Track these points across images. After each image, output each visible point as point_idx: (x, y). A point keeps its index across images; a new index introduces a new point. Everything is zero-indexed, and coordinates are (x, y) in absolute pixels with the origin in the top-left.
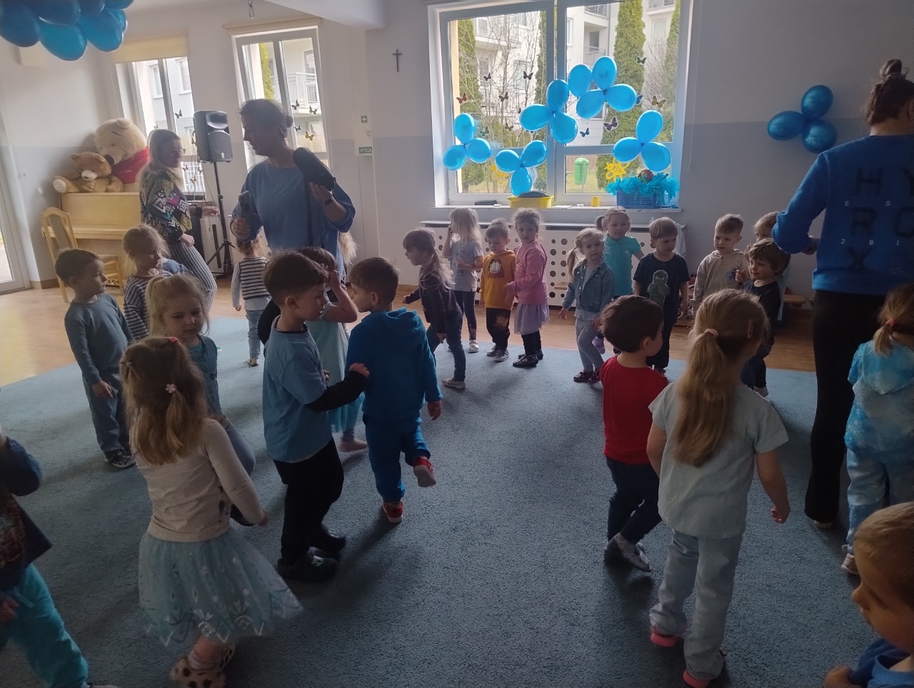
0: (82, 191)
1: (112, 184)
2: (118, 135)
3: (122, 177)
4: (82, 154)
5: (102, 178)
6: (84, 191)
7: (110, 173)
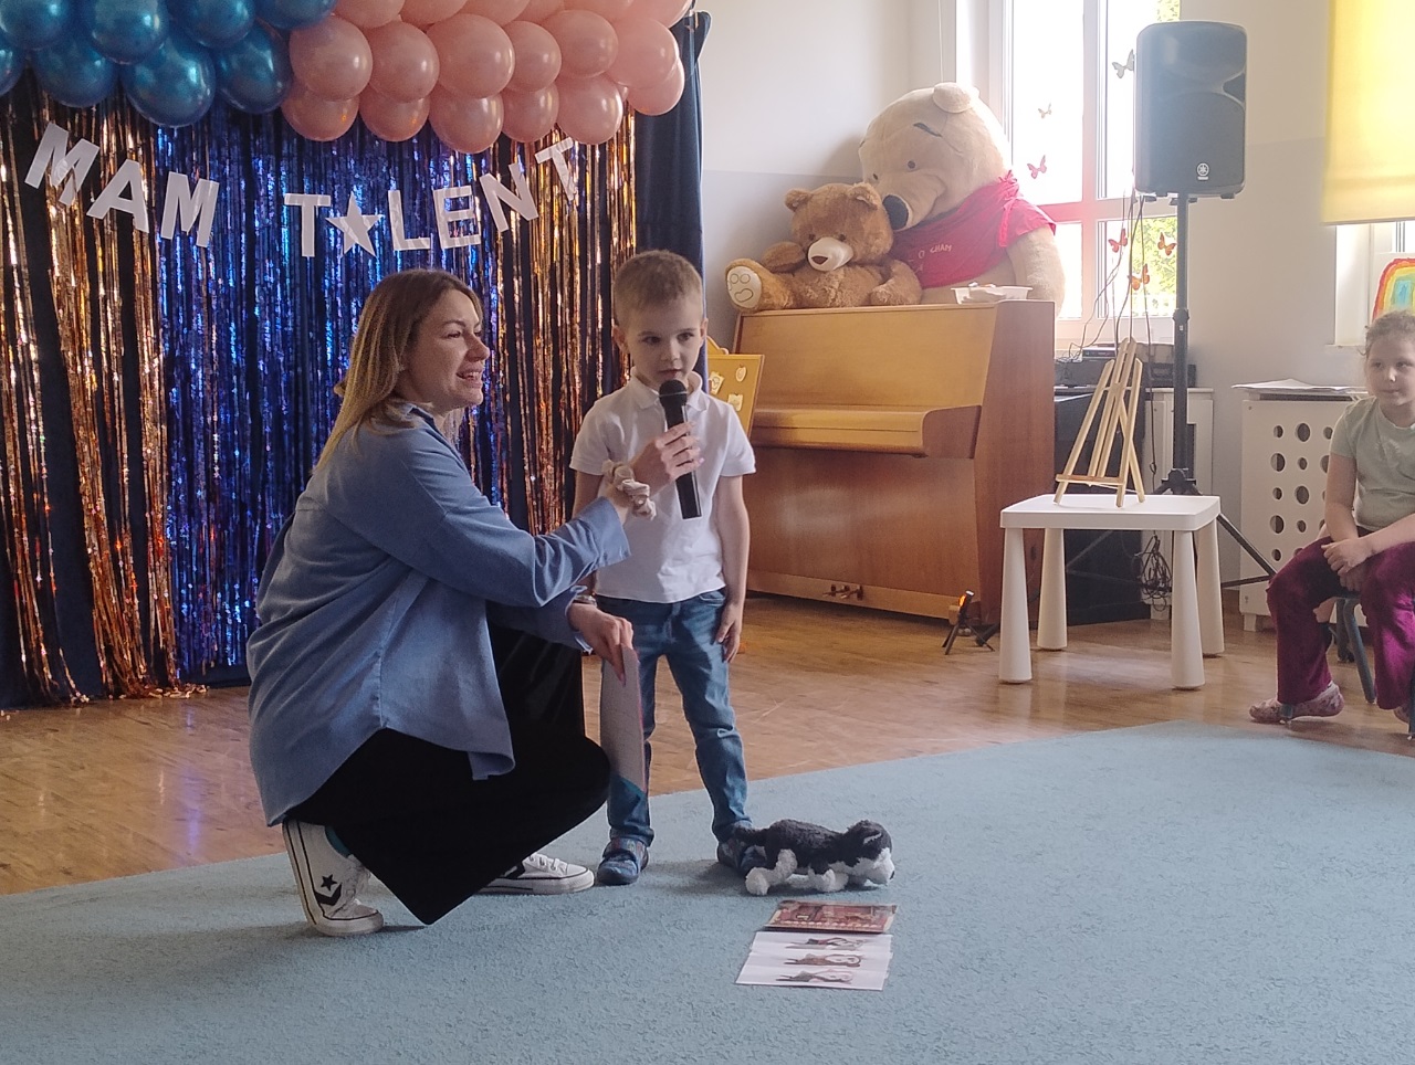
1: (890, 281)
2: (933, 133)
3: (921, 268)
4: (818, 190)
5: (862, 264)
6: (806, 304)
7: (888, 248)
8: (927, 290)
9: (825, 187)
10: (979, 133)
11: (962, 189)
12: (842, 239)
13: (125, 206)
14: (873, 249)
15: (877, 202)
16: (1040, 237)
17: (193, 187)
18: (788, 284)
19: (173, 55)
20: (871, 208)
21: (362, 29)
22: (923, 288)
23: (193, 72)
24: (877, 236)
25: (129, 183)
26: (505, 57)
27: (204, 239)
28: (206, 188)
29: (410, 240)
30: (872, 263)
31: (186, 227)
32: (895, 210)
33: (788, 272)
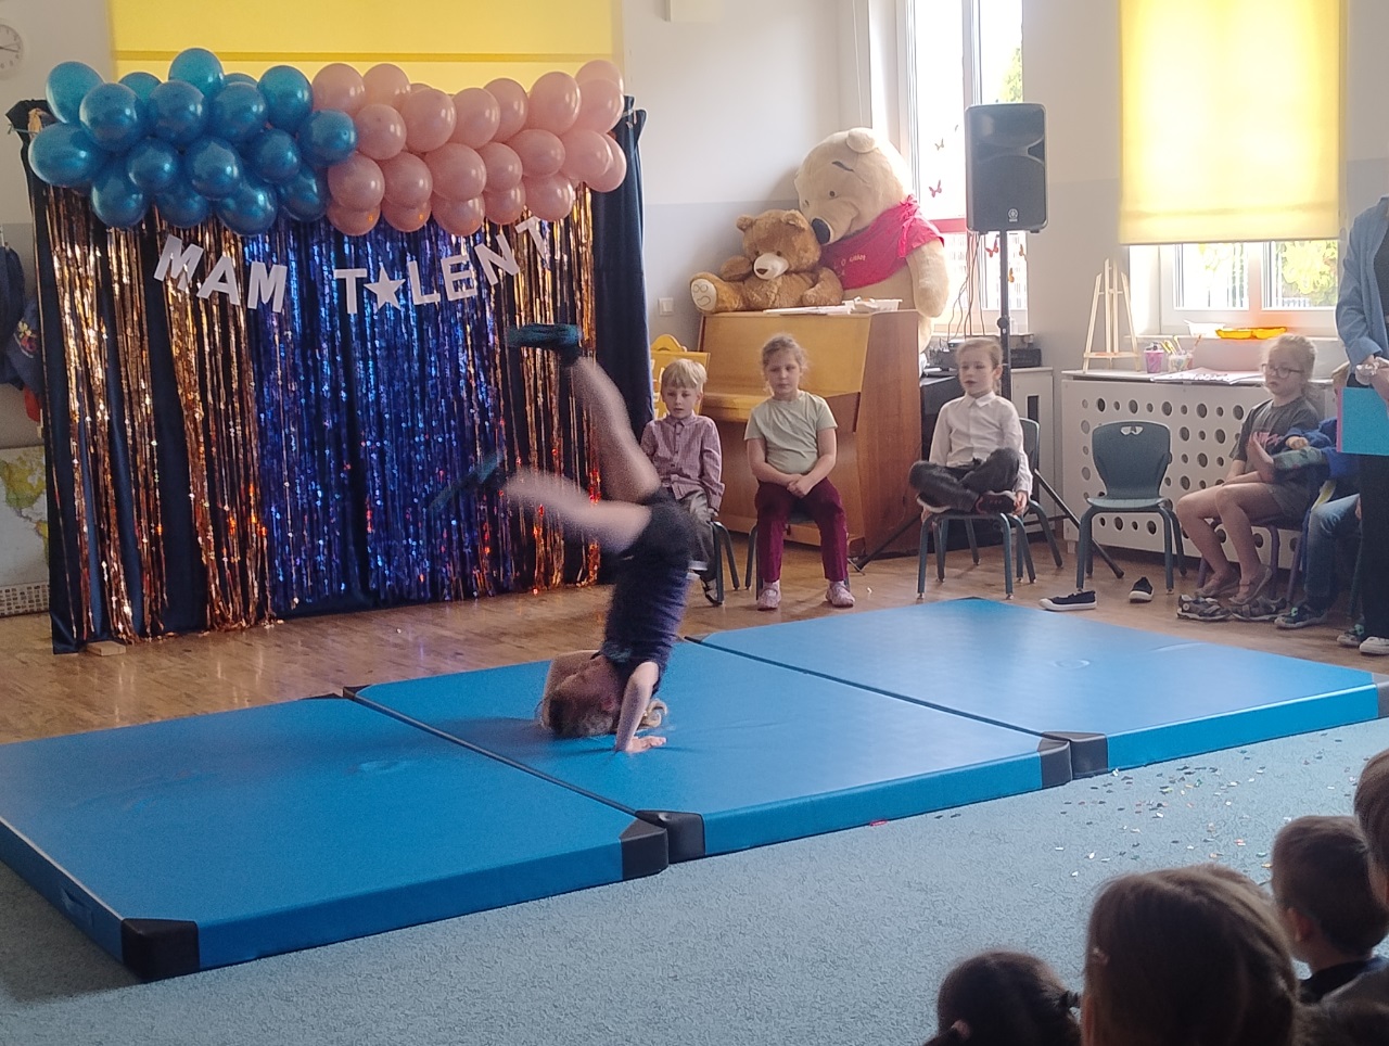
0: (750, 307)
1: (818, 285)
2: (847, 169)
3: (843, 274)
4: (762, 215)
5: (797, 272)
6: (753, 306)
7: (817, 259)
8: (847, 291)
9: (766, 213)
10: (882, 168)
11: (871, 213)
12: (779, 254)
13: (223, 288)
14: (804, 261)
15: (804, 224)
16: (931, 250)
17: (268, 272)
18: (738, 290)
19: (245, 187)
20: (803, 230)
21: (376, 161)
22: (844, 289)
23: (261, 198)
24: (806, 252)
25: (224, 275)
26: (479, 173)
27: (277, 307)
28: (277, 269)
29: (425, 297)
30: (804, 271)
31: (265, 301)
32: (819, 229)
33: (739, 281)
